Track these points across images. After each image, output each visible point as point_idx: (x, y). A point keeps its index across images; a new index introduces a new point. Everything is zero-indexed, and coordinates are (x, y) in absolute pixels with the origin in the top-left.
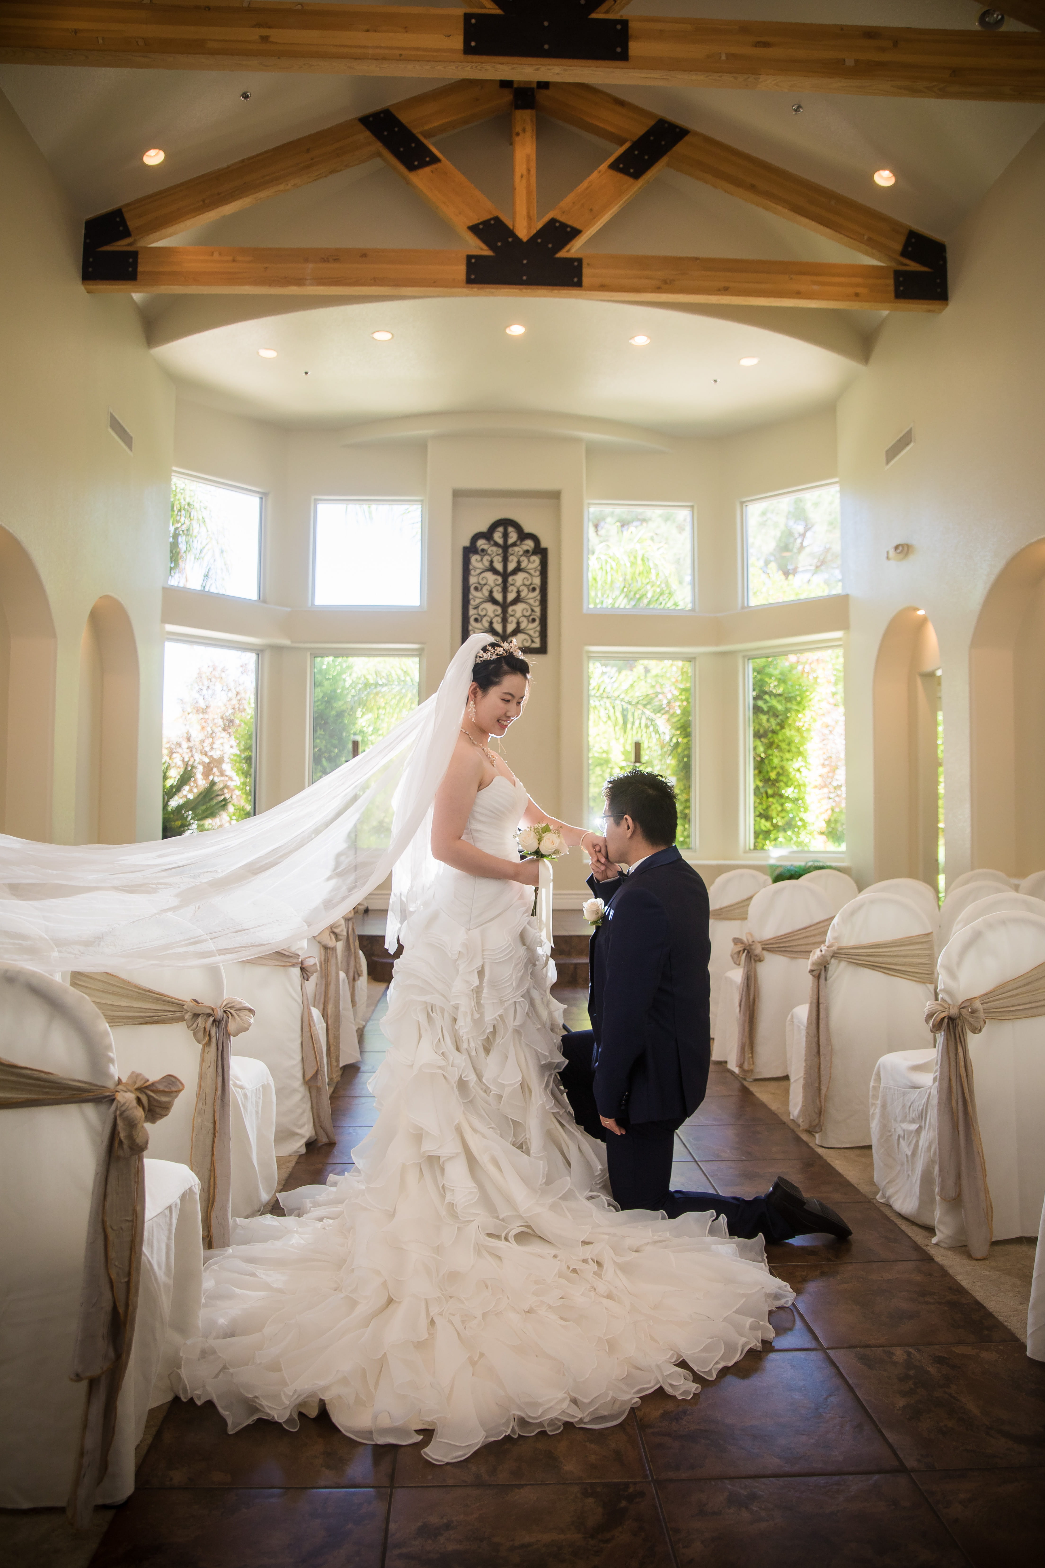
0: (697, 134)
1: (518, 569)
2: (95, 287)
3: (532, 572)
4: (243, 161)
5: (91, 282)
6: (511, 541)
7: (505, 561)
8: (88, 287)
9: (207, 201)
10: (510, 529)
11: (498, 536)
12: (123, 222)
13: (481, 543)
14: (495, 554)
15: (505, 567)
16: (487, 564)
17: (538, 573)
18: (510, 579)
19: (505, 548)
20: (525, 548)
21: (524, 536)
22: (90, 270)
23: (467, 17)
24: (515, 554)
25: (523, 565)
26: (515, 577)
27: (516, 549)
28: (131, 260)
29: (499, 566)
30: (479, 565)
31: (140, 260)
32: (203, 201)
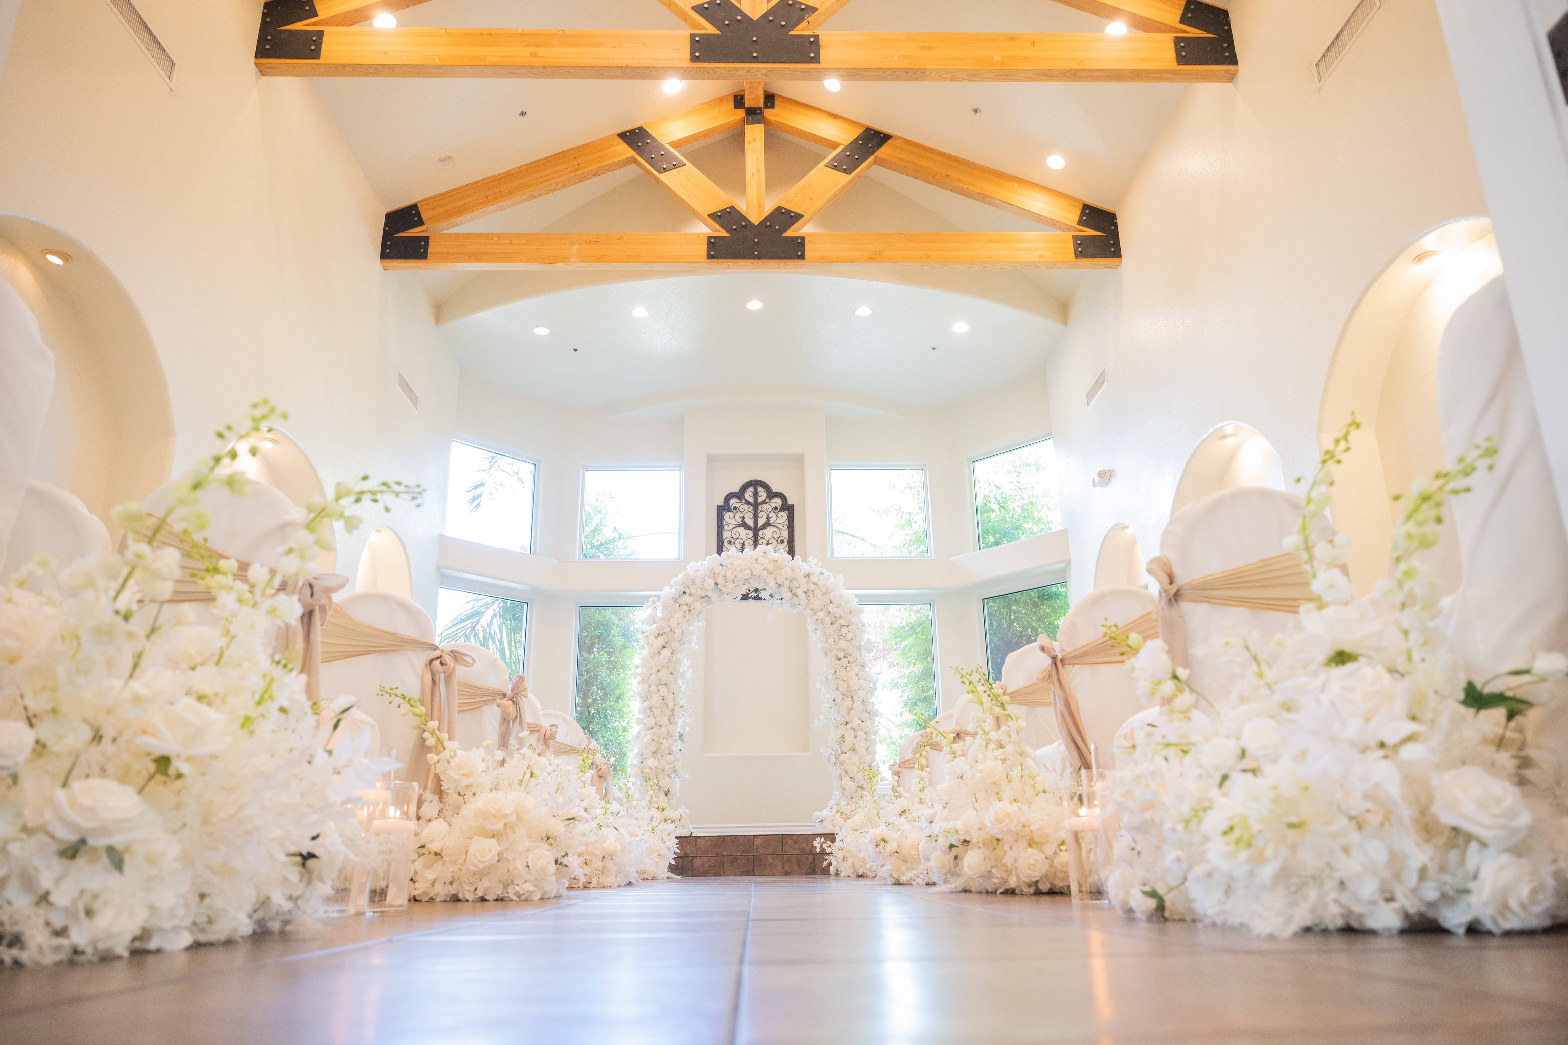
0: (898, 138)
1: (767, 524)
2: (389, 265)
3: (780, 526)
4: (521, 167)
5: (387, 261)
6: (760, 500)
7: (756, 517)
8: (385, 265)
9: (489, 198)
10: (760, 489)
11: (749, 495)
12: (418, 214)
13: (734, 502)
14: (746, 511)
15: (756, 522)
16: (739, 520)
17: (786, 527)
18: (760, 533)
19: (756, 506)
20: (774, 505)
21: (772, 495)
22: (388, 251)
23: (693, 36)
24: (765, 510)
25: (772, 521)
26: (764, 531)
27: (765, 506)
28: (423, 243)
29: (750, 522)
30: (733, 521)
31: (430, 243)
32: (487, 198)
